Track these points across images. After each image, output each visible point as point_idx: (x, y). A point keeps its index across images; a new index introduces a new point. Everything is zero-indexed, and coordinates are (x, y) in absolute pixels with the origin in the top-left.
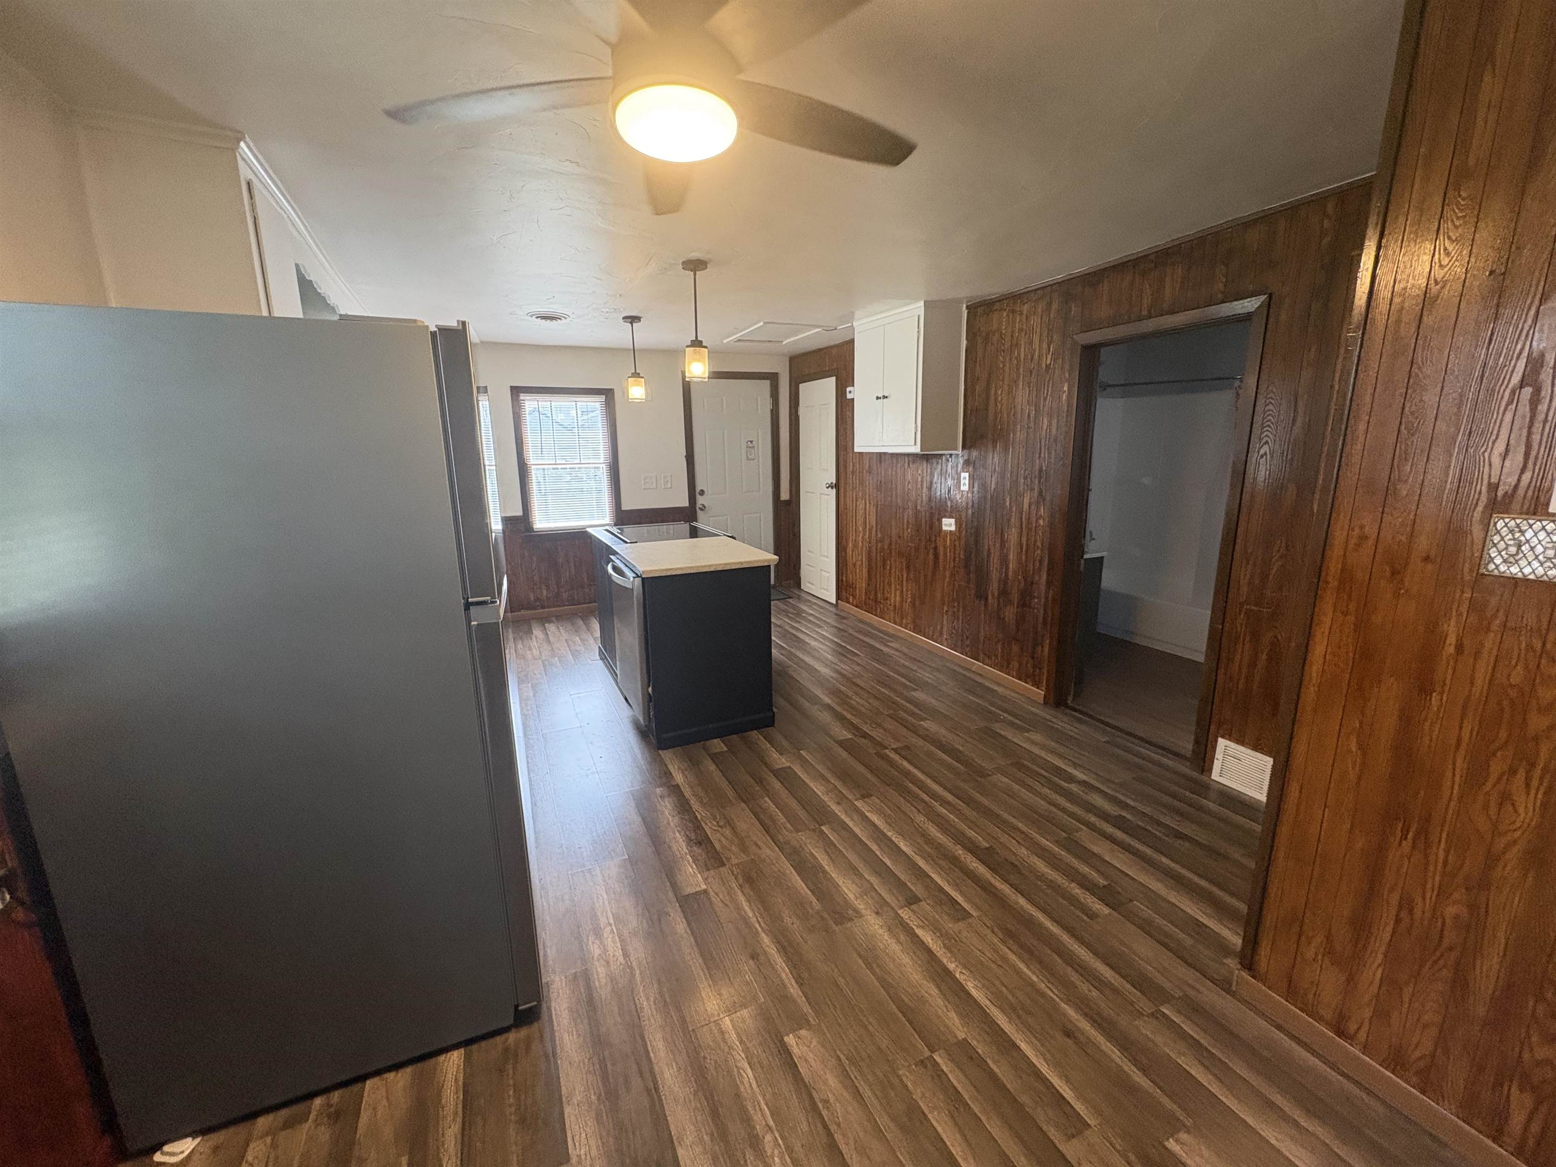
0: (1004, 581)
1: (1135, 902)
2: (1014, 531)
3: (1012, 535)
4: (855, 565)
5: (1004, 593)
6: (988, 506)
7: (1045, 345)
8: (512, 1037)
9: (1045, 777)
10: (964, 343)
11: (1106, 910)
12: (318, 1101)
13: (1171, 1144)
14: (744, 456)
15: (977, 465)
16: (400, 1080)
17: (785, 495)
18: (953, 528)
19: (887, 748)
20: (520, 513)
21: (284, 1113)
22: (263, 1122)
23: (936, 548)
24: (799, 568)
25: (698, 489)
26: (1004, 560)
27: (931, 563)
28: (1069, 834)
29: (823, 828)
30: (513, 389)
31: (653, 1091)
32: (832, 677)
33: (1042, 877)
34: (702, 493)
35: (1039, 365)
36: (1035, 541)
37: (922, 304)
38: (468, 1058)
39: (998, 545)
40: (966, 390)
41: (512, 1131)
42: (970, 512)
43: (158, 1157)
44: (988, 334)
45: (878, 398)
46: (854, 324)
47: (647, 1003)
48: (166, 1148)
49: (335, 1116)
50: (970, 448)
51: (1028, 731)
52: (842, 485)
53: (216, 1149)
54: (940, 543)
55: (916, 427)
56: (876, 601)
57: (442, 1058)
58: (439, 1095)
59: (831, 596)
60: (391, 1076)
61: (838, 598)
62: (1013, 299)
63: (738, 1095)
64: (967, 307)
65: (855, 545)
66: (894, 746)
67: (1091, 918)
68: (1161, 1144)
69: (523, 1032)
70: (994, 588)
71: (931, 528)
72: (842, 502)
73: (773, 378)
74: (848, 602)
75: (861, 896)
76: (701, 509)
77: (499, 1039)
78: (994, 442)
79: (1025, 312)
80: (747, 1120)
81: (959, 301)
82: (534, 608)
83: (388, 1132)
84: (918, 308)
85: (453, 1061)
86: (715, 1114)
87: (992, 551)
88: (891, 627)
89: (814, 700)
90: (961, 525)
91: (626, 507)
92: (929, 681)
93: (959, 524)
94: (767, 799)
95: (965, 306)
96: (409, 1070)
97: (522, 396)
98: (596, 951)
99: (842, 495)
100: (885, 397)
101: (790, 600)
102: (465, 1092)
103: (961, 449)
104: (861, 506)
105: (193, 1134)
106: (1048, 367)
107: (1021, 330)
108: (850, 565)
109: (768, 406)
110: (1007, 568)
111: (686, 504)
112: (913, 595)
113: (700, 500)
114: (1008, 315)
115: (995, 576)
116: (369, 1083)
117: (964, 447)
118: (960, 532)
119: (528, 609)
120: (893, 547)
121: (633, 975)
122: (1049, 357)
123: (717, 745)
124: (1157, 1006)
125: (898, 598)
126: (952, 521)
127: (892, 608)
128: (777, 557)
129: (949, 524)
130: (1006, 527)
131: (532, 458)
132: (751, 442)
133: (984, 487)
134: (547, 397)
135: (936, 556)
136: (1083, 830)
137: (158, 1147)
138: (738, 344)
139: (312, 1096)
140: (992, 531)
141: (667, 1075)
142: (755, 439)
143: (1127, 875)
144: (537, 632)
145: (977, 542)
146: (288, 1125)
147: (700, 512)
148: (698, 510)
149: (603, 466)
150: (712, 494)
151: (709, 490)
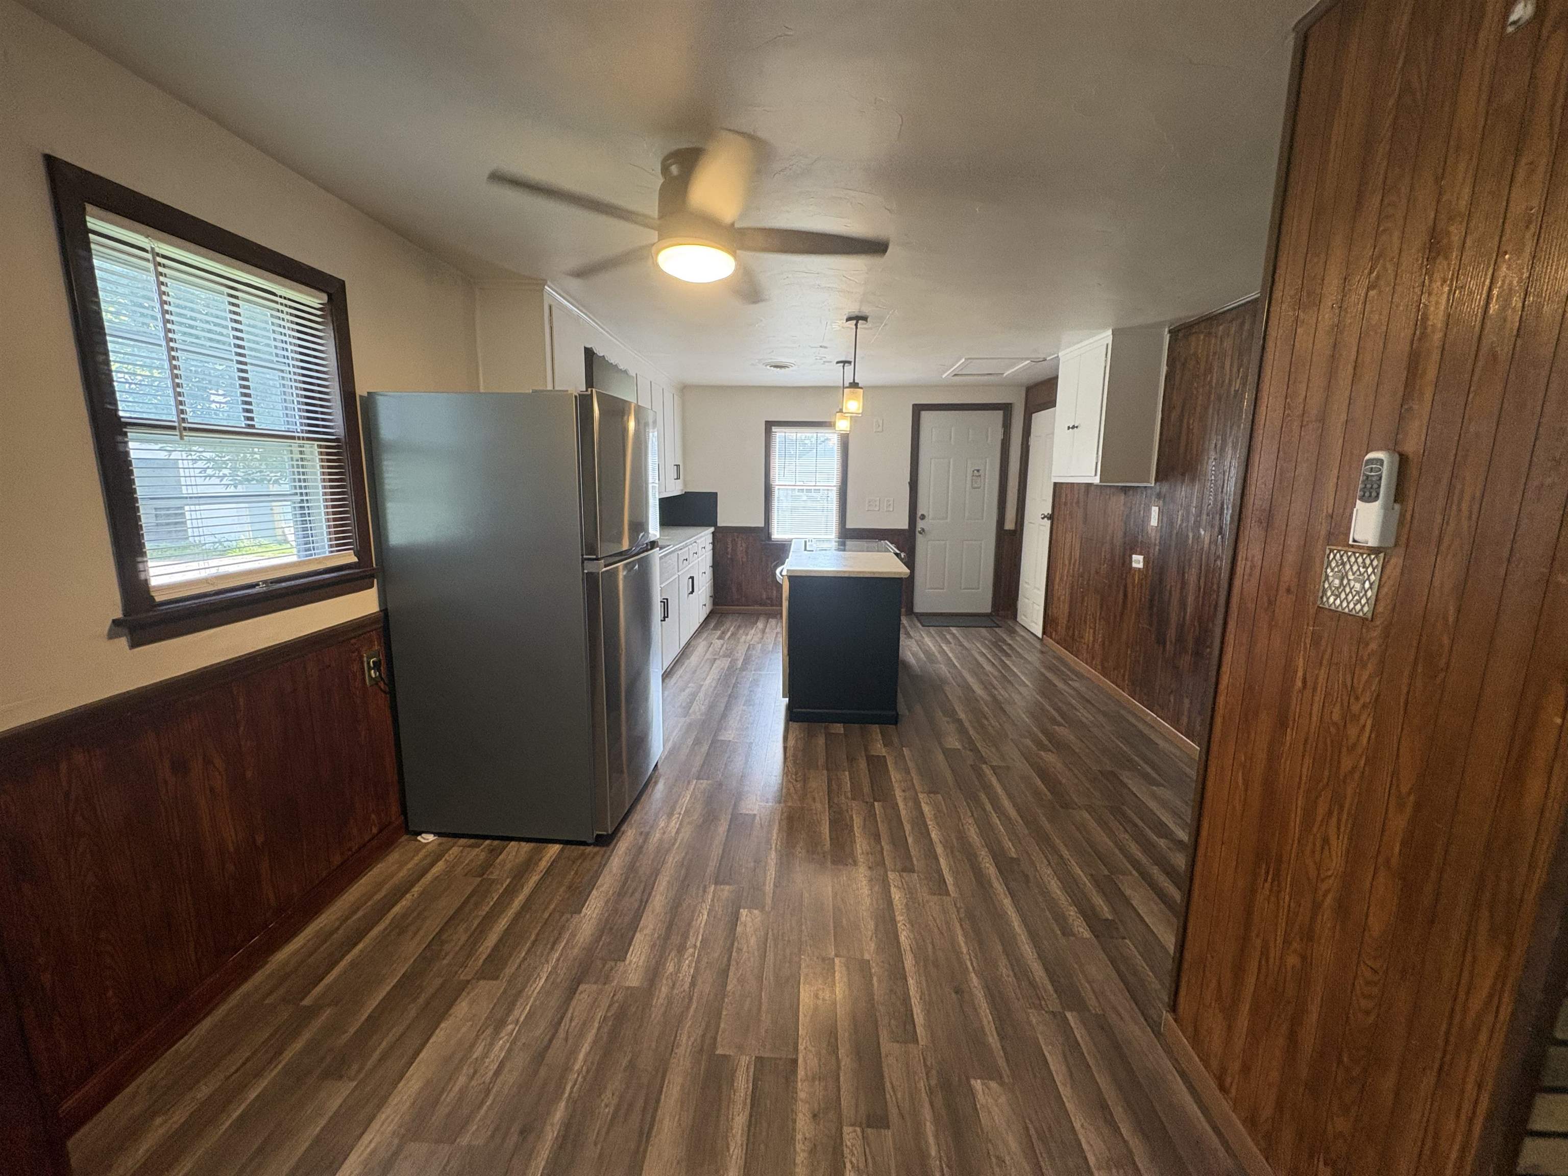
0: (1181, 626)
1: (1127, 941)
2: (1194, 571)
3: (1192, 577)
4: (1059, 599)
5: (1180, 639)
6: (1173, 544)
7: (1235, 370)
8: (589, 849)
9: (1136, 825)
10: (1164, 369)
11: (1087, 934)
12: (488, 842)
13: (977, 1084)
14: (968, 485)
15: (1167, 500)
16: (526, 847)
17: (1009, 525)
18: (1141, 566)
19: (985, 763)
20: (762, 525)
21: (472, 841)
22: (462, 841)
23: (1125, 586)
24: (1017, 600)
25: (919, 514)
26: (1183, 605)
27: (1121, 601)
28: (1112, 873)
29: (876, 804)
30: (767, 423)
31: (644, 904)
32: (983, 699)
33: (1045, 892)
34: (923, 517)
35: (1229, 391)
36: (1212, 584)
37: (1110, 332)
38: (562, 850)
39: (1179, 586)
40: (1162, 420)
41: (561, 890)
42: (1157, 548)
43: (419, 838)
44: (1186, 359)
45: (1069, 428)
46: (1060, 354)
47: (672, 860)
48: (424, 835)
49: (492, 851)
50: (1161, 481)
51: (1159, 785)
52: (1056, 516)
53: (440, 844)
54: (1129, 581)
55: (1097, 457)
56: (1073, 639)
57: (550, 845)
58: (540, 860)
59: (1038, 630)
60: (523, 844)
61: (1044, 633)
62: (1210, 320)
63: (689, 924)
64: (1170, 332)
65: (1061, 579)
66: (994, 764)
67: (1064, 934)
68: (968, 1079)
69: (596, 849)
70: (1172, 634)
71: (1123, 564)
72: (1054, 537)
73: (1006, 409)
74: (1051, 638)
75: (868, 854)
76: (920, 533)
77: (582, 848)
78: (1183, 474)
79: (1220, 334)
80: (685, 937)
81: (1161, 325)
82: (765, 605)
83: (508, 866)
84: (1106, 336)
85: (554, 849)
86: (669, 928)
87: (1173, 593)
88: (1083, 667)
89: (951, 714)
90: (1148, 563)
91: (850, 525)
92: (1084, 720)
93: (1146, 562)
94: (847, 773)
95: (1167, 330)
96: (532, 845)
97: (774, 429)
98: (662, 824)
99: (1055, 527)
100: (1073, 427)
101: (997, 630)
102: (552, 864)
103: (1153, 482)
104: (1068, 540)
105: (435, 834)
106: (1236, 391)
107: (1215, 353)
108: (1056, 599)
109: (1000, 436)
110: (1185, 613)
111: (906, 527)
112: (1104, 637)
113: (920, 524)
114: (1204, 339)
115: (1174, 618)
116: (513, 843)
117: (1156, 480)
118: (1147, 570)
119: (761, 605)
120: (1091, 582)
121: (674, 844)
122: (1238, 381)
123: (839, 728)
124: (1063, 1008)
125: (1091, 638)
126: (1141, 558)
127: (1085, 647)
128: (908, 571)
129: (1138, 561)
130: (1187, 567)
131: (778, 480)
132: (978, 471)
133: (1171, 523)
134: (794, 430)
135: (1125, 595)
136: (1131, 874)
137: (420, 834)
138: (956, 378)
139: (486, 837)
140: (1175, 569)
141: (658, 897)
142: (981, 468)
143: (1142, 920)
144: (760, 625)
145: (1161, 581)
146: (472, 846)
147: (918, 536)
148: (917, 533)
149: (835, 488)
150: (933, 519)
151: (930, 515)
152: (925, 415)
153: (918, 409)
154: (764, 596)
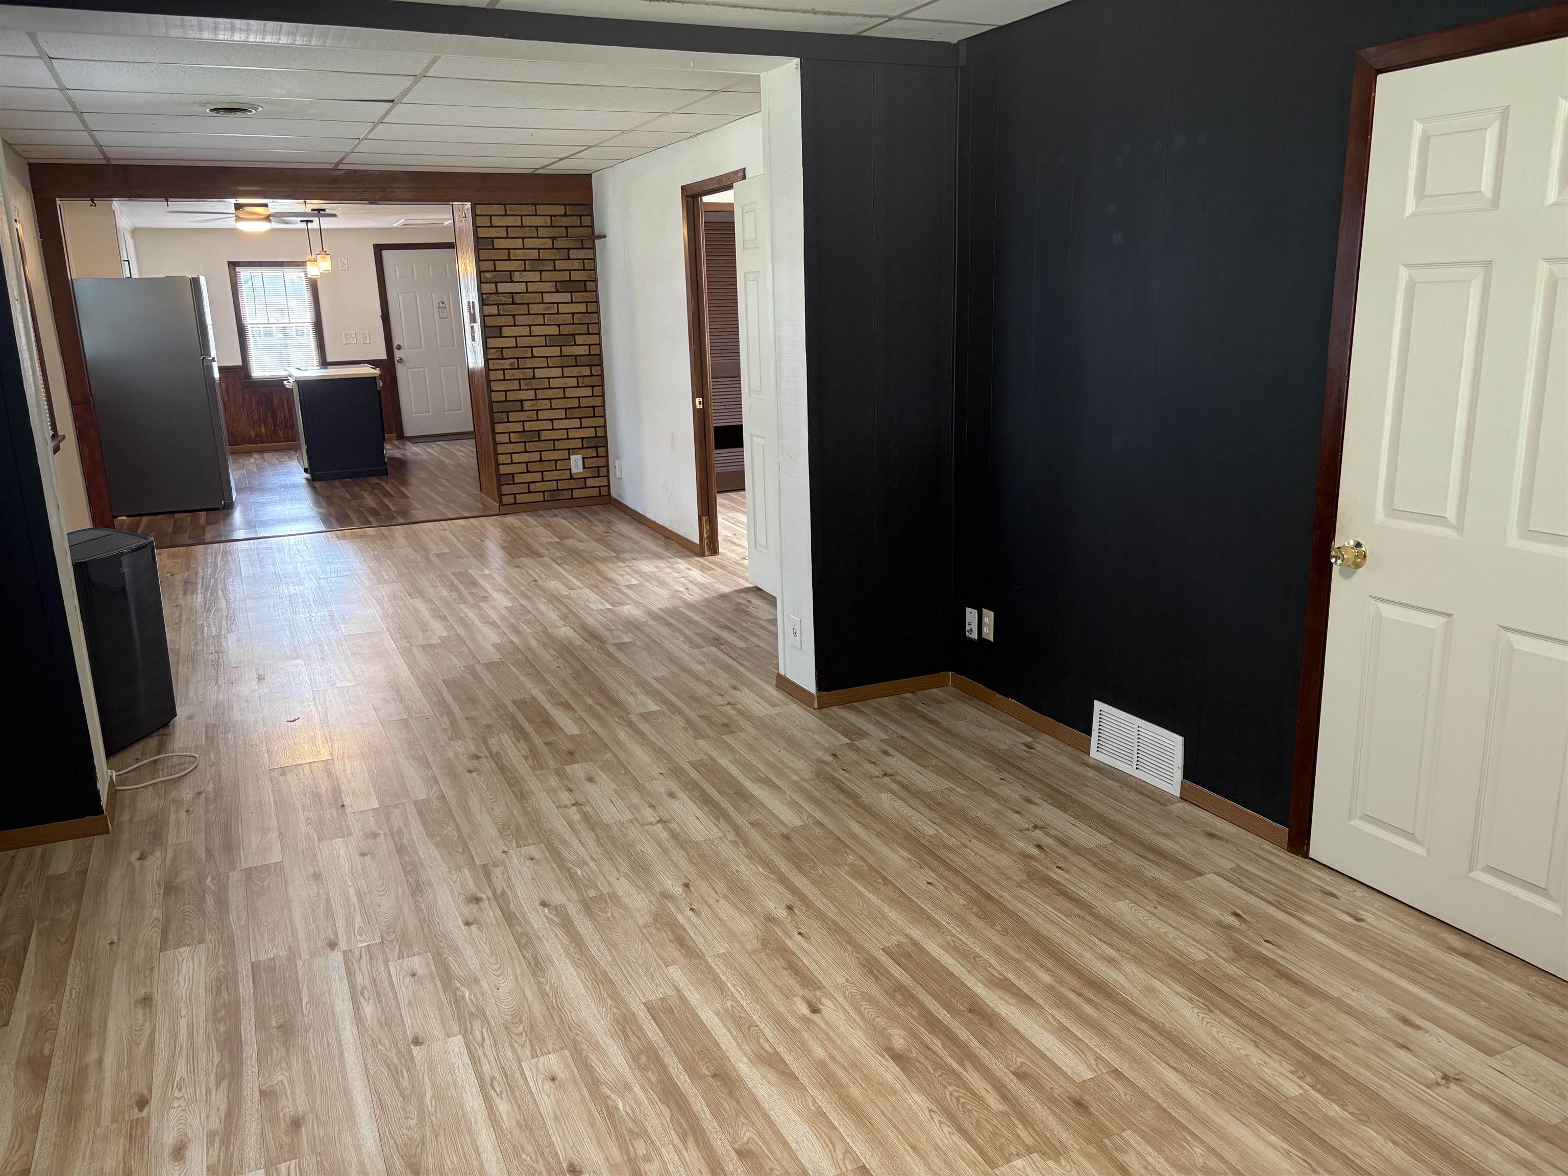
14: (437, 317)
20: (240, 363)
25: (395, 345)
30: (230, 263)
34: (399, 347)
76: (399, 362)
91: (330, 358)
97: (238, 269)
111: (385, 357)
113: (398, 354)
119: (251, 443)
131: (250, 318)
132: (443, 303)
134: (259, 269)
142: (445, 300)
147: (398, 366)
148: (396, 362)
149: (310, 325)
150: (408, 349)
151: (405, 345)
152: (386, 254)
153: (379, 249)
154: (253, 434)
